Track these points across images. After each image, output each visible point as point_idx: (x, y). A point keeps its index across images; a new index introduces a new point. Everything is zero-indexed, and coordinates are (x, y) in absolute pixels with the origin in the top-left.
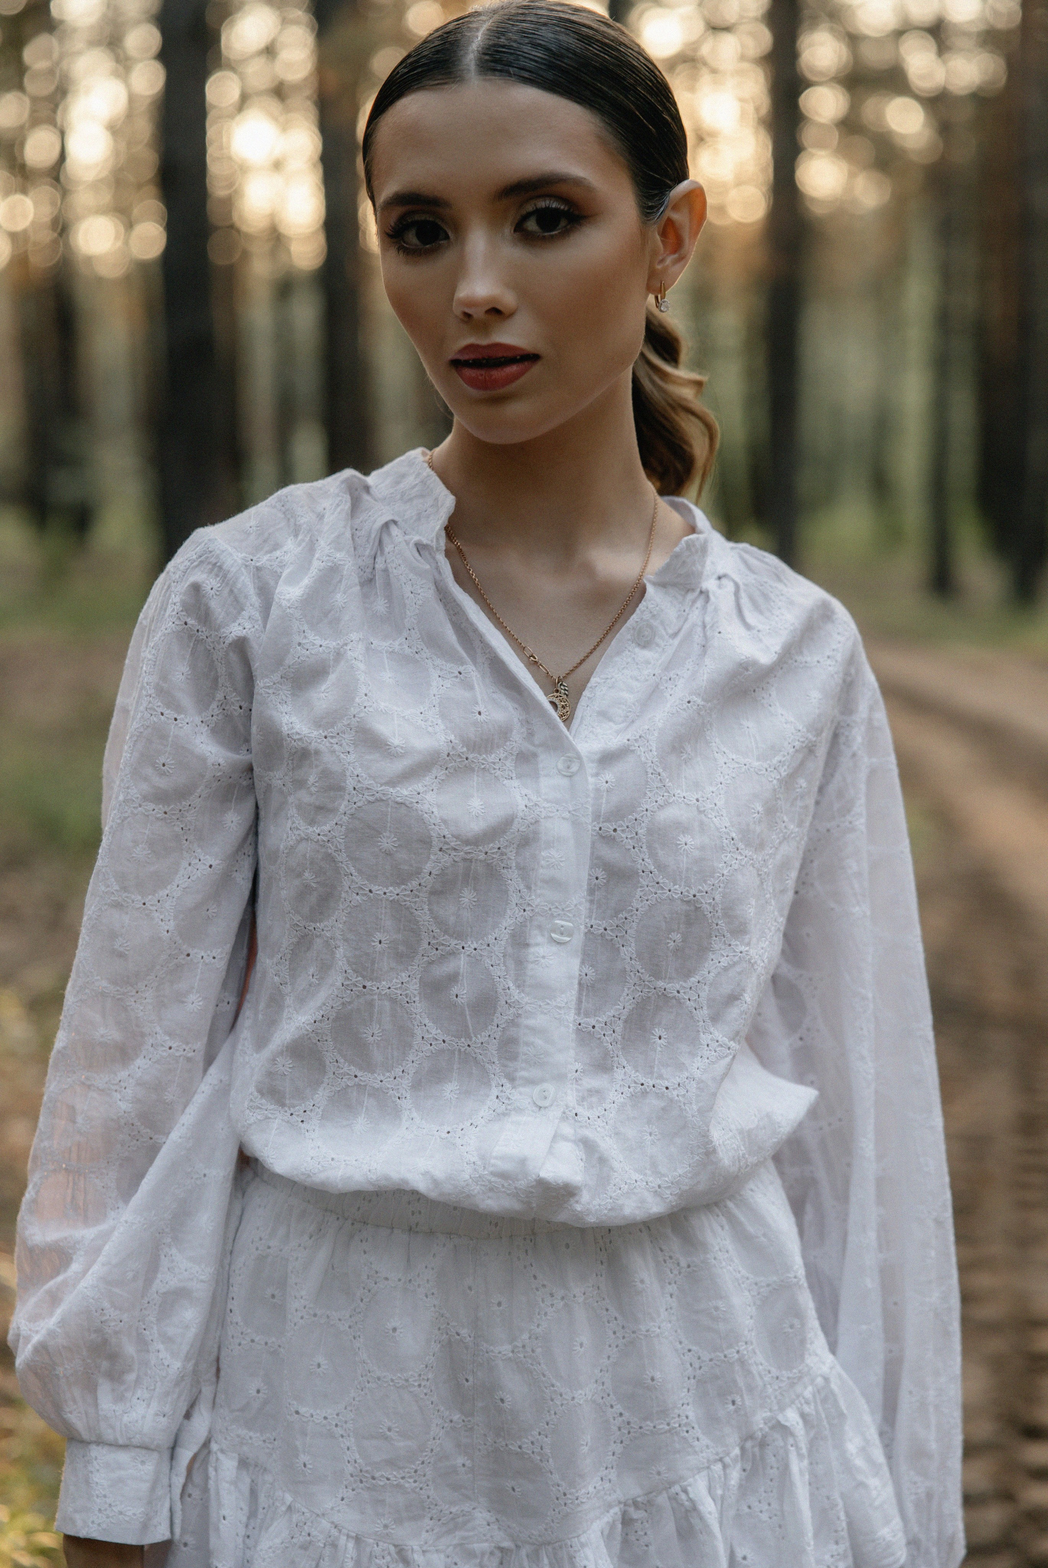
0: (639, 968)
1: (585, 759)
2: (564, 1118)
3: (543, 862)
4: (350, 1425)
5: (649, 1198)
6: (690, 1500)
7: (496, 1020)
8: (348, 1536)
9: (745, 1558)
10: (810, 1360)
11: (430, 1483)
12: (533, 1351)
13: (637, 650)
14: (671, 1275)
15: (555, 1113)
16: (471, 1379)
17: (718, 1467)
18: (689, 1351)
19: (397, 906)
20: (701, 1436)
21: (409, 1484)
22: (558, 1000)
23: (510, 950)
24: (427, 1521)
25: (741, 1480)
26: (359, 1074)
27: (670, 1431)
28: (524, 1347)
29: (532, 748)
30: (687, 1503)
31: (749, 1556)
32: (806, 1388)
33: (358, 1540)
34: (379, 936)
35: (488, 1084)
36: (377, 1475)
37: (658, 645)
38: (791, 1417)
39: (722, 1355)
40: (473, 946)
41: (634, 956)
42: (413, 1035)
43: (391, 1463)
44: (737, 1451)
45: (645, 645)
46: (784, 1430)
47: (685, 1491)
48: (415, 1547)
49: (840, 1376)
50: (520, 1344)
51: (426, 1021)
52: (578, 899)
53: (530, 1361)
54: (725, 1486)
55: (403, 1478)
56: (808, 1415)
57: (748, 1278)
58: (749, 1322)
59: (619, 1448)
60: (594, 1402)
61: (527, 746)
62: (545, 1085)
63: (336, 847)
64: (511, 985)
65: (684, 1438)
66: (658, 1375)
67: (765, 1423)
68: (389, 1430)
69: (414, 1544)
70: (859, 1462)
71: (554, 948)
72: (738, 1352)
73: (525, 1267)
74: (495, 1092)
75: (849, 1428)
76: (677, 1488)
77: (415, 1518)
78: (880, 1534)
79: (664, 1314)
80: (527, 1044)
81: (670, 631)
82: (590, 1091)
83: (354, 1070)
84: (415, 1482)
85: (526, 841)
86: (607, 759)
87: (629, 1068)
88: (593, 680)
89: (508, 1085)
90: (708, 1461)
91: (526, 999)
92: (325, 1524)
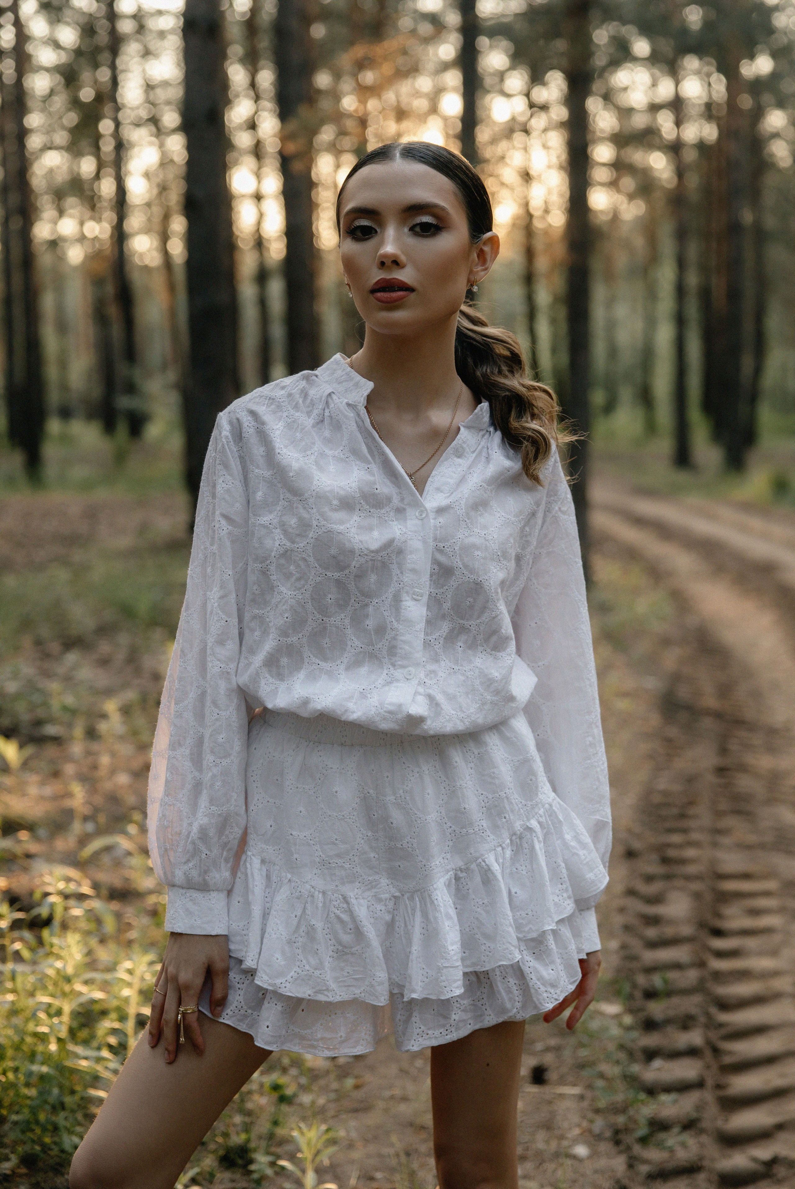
0: (452, 613)
1: (429, 511)
2: (419, 684)
3: (409, 561)
4: (317, 839)
5: (458, 722)
6: (487, 865)
7: (386, 637)
8: (319, 891)
9: (516, 893)
10: (541, 796)
11: (357, 865)
12: (405, 798)
13: (455, 459)
14: (470, 759)
15: (415, 682)
16: (375, 814)
17: (499, 849)
18: (482, 794)
19: (338, 582)
20: (490, 835)
21: (347, 866)
22: (416, 627)
23: (393, 603)
24: (357, 883)
25: (511, 855)
26: (320, 663)
27: (474, 833)
28: (401, 797)
29: (402, 505)
30: (485, 867)
31: (518, 892)
32: (540, 809)
33: (324, 893)
34: (330, 596)
35: (382, 668)
36: (331, 862)
37: (465, 457)
38: (534, 823)
39: (498, 795)
40: (376, 602)
41: (450, 608)
42: (347, 645)
43: (338, 856)
44: (508, 841)
45: (459, 457)
46: (529, 829)
47: (484, 861)
48: (352, 896)
49: (559, 803)
50: (399, 796)
51: (353, 638)
52: (425, 579)
53: (404, 803)
54: (504, 858)
55: (344, 863)
56: (542, 822)
57: (508, 758)
58: (510, 779)
59: (451, 843)
60: (437, 821)
61: (401, 505)
62: (410, 668)
63: (308, 554)
64: (393, 620)
65: (481, 836)
66: (467, 806)
67: (521, 827)
68: (336, 840)
69: (351, 894)
70: (573, 844)
71: (414, 603)
72: (505, 793)
73: (399, 758)
74: (386, 671)
75: (565, 828)
76: (480, 860)
77: (352, 882)
78: (587, 876)
79: (468, 777)
80: (401, 648)
81: (472, 450)
82: (430, 671)
83: (318, 661)
84: (350, 864)
85: (400, 552)
86: (441, 511)
87: (447, 661)
88: (434, 473)
89: (392, 668)
90: (495, 846)
91: (401, 627)
92: (308, 887)
